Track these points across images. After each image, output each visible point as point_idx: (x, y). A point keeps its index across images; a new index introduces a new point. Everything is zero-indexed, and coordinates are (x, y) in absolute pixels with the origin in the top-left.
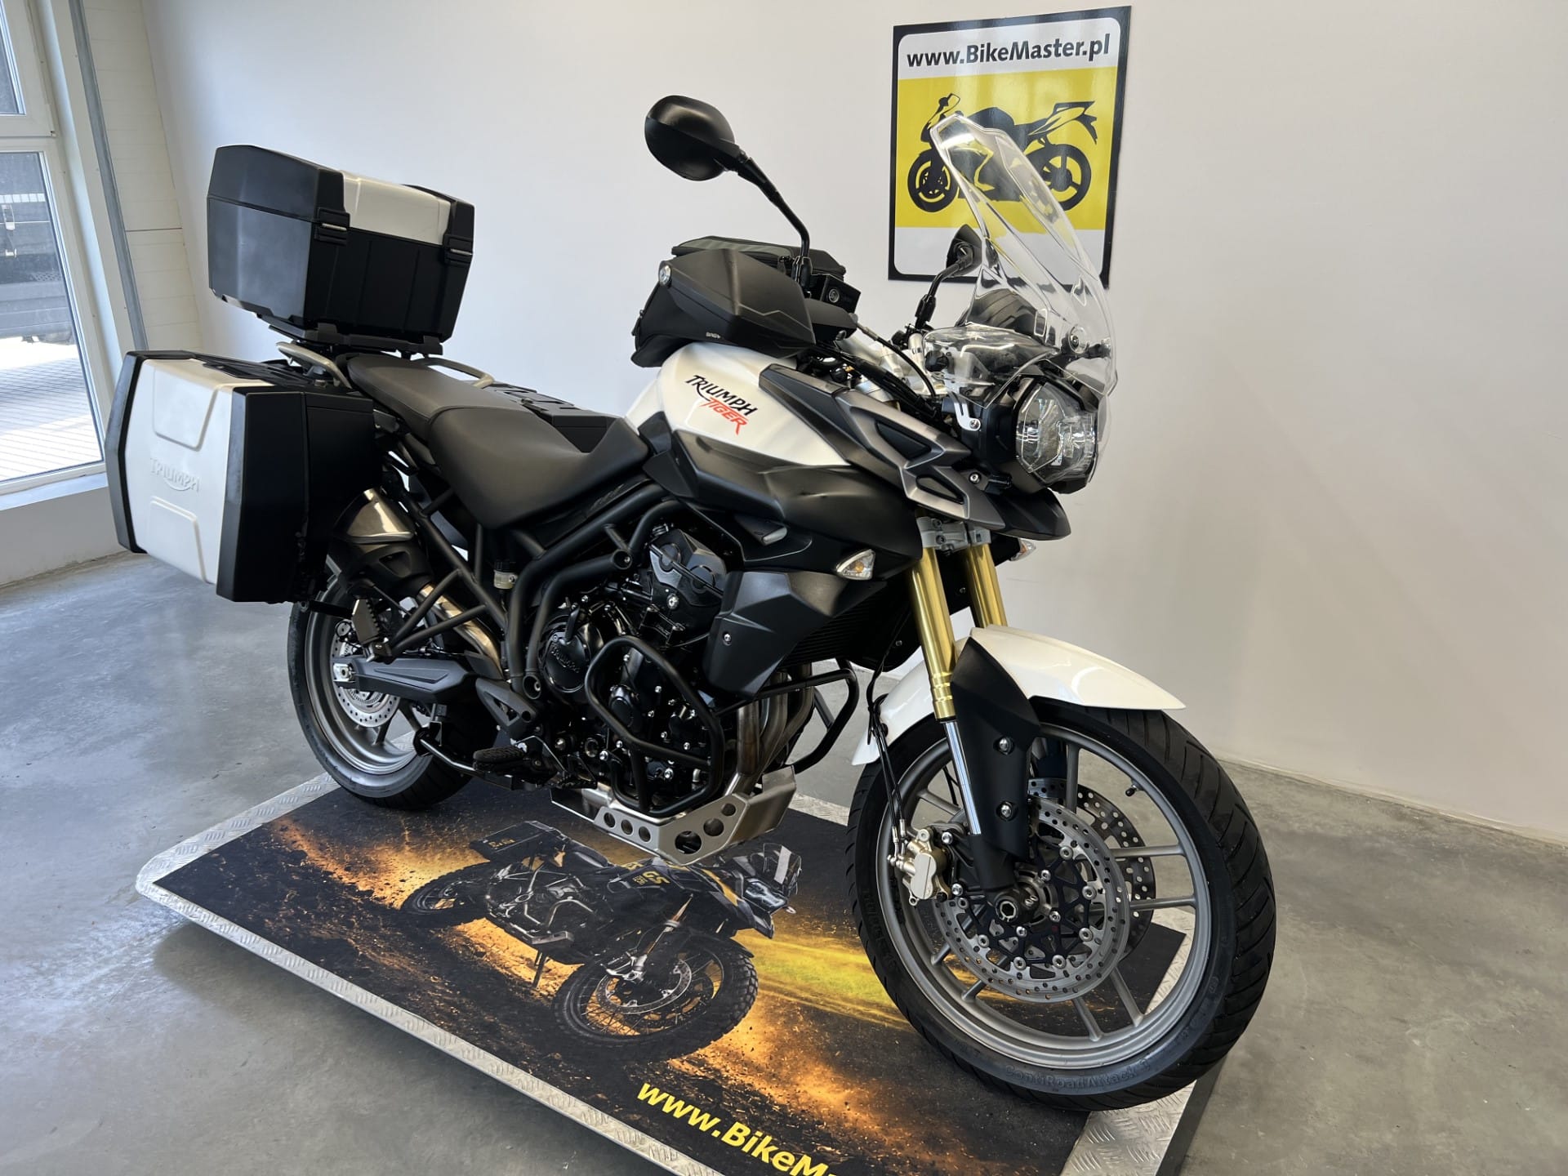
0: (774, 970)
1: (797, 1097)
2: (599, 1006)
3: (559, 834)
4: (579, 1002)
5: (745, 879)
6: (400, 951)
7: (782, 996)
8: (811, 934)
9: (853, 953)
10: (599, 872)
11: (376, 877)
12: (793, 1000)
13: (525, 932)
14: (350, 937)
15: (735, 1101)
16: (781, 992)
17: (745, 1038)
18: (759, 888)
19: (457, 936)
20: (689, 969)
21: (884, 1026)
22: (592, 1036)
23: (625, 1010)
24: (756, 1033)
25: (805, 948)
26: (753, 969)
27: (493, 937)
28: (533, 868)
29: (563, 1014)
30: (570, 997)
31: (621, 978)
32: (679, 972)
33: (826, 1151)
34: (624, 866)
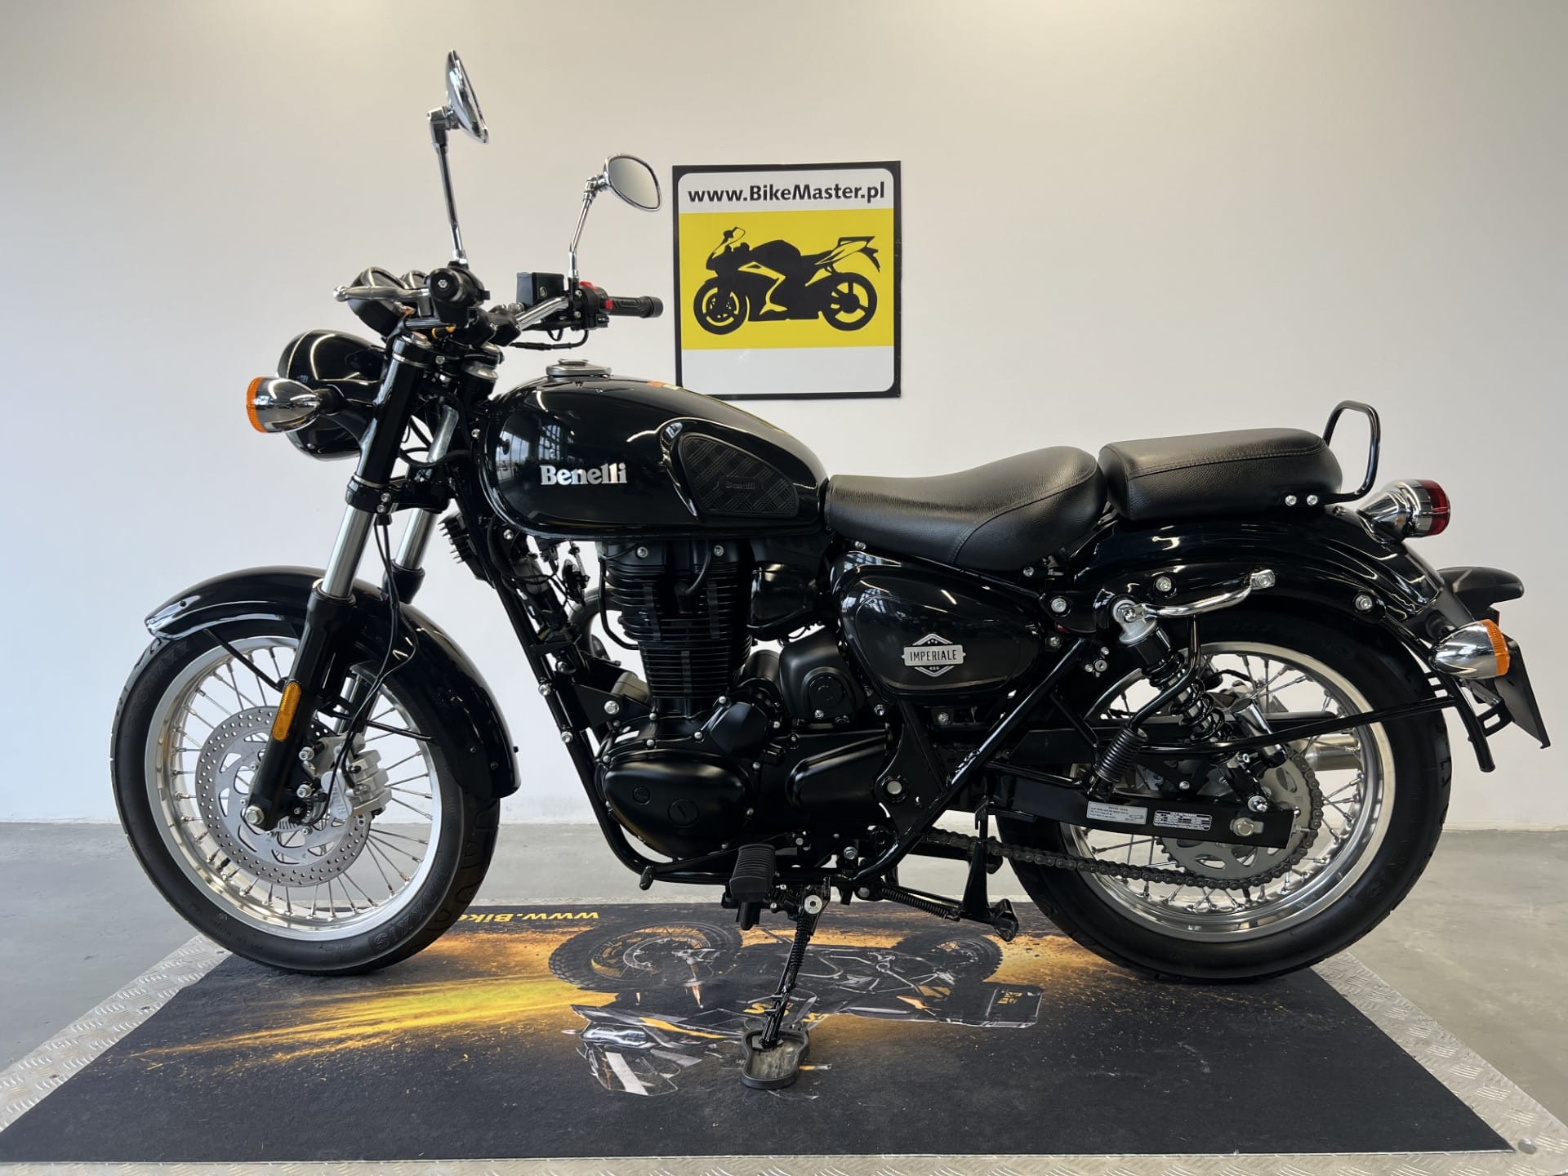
0: (546, 987)
7: (525, 975)
8: (527, 1020)
10: (844, 1003)
12: (510, 976)
18: (629, 1040)
20: (636, 967)
23: (663, 938)
25: (527, 1009)
32: (644, 964)
34: (826, 1016)
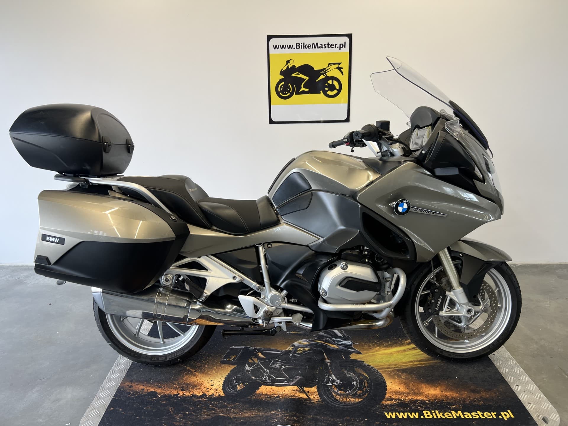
0: (375, 363)
1: (428, 396)
2: (339, 396)
3: (250, 347)
4: (331, 398)
5: (330, 339)
6: (246, 410)
7: (387, 369)
8: (371, 348)
9: (389, 349)
10: (281, 355)
11: (199, 388)
12: (391, 369)
13: (283, 383)
14: (219, 413)
15: (415, 405)
16: (386, 369)
17: (393, 386)
18: (338, 340)
19: (261, 395)
20: (351, 373)
21: (423, 366)
22: (350, 407)
23: (349, 394)
24: (395, 383)
25: (375, 353)
26: (369, 365)
27: (275, 390)
28: (256, 362)
29: (331, 404)
30: (327, 398)
31: (334, 385)
32: (349, 375)
33: (454, 407)
34: (287, 350)
